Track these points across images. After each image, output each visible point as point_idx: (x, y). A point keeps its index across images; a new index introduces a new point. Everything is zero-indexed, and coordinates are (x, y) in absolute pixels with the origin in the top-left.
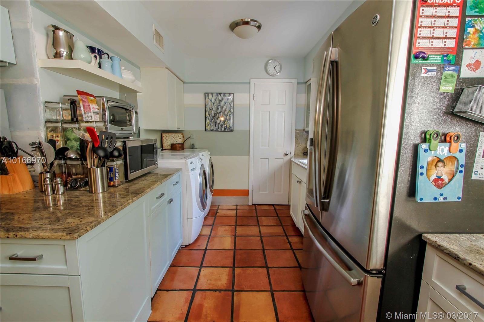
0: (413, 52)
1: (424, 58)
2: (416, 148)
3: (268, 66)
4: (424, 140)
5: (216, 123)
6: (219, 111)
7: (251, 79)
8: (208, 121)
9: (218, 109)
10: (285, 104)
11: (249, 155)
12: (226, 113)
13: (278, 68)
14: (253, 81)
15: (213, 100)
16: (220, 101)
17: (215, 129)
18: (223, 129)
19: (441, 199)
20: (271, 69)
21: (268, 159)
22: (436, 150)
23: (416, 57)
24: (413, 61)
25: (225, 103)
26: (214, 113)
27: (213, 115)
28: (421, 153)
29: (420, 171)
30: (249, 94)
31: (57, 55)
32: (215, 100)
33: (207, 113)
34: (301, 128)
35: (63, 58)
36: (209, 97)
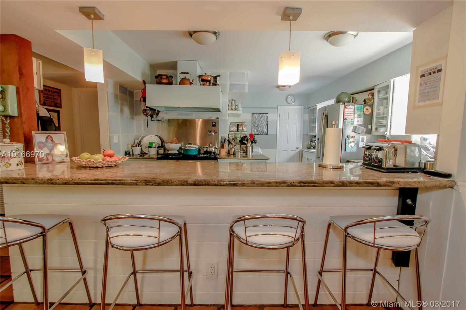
0: (344, 118)
1: (346, 120)
2: (346, 139)
3: (288, 99)
4: (348, 138)
5: (258, 130)
6: (259, 123)
7: (278, 106)
8: (253, 129)
9: (259, 122)
10: (297, 120)
11: (276, 149)
12: (264, 124)
13: (293, 100)
14: (279, 107)
15: (257, 117)
16: (261, 118)
17: (257, 134)
18: (262, 134)
19: (352, 151)
20: (289, 100)
21: (286, 151)
22: (350, 140)
23: (345, 119)
24: (344, 120)
25: (263, 119)
26: (257, 125)
27: (256, 126)
28: (347, 140)
29: (346, 144)
30: (277, 114)
31: (232, 109)
32: (258, 117)
33: (253, 125)
34: (306, 133)
35: (233, 110)
36: (255, 116)
